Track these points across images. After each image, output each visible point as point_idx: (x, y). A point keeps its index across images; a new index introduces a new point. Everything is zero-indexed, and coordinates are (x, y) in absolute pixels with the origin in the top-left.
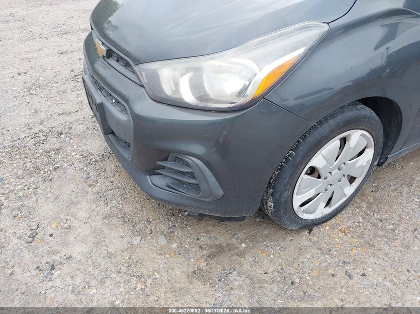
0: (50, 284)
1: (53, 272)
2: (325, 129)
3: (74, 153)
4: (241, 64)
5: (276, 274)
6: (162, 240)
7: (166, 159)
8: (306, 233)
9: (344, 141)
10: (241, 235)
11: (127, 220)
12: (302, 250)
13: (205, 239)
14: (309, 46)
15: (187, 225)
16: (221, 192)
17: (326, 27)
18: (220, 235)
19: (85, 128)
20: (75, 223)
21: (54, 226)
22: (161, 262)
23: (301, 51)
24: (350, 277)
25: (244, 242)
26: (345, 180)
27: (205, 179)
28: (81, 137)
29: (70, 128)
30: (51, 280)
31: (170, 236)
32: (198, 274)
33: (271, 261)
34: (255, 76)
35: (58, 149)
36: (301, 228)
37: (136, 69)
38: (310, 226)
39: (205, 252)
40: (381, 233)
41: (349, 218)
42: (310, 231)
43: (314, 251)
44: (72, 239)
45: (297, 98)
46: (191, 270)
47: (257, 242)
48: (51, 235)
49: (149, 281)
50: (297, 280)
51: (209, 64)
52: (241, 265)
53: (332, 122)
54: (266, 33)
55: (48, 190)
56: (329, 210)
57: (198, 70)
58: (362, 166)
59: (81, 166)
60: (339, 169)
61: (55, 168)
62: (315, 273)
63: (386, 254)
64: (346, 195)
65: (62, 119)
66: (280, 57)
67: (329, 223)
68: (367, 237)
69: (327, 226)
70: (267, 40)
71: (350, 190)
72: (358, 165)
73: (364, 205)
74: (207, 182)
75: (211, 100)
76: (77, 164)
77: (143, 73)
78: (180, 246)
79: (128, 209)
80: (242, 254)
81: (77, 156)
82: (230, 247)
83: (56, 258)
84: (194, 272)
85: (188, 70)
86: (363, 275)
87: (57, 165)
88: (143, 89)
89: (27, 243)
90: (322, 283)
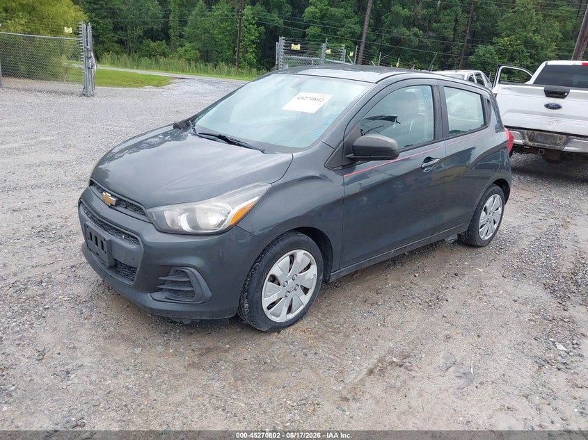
0: (69, 382)
1: (70, 375)
2: (277, 248)
3: (60, 297)
4: (221, 207)
5: (253, 359)
6: (160, 349)
7: (167, 275)
8: (276, 334)
9: (292, 257)
10: (225, 340)
11: (125, 339)
12: (272, 344)
13: (195, 345)
14: (261, 196)
15: (179, 338)
16: (210, 294)
17: (270, 185)
18: (208, 342)
19: (66, 277)
20: (78, 345)
21: (59, 348)
22: (162, 362)
23: (256, 199)
24: (306, 355)
25: (228, 344)
26: (300, 290)
27: (199, 284)
28: (64, 284)
29: (50, 278)
30: (68, 380)
31: (167, 346)
32: (192, 365)
33: (249, 352)
34: (228, 213)
35: (43, 294)
36: (271, 329)
37: (147, 211)
38: (278, 328)
39: (197, 353)
40: (330, 330)
41: (308, 323)
42: (279, 332)
43: (281, 344)
44: (79, 355)
45: (260, 230)
46: (186, 363)
47: (238, 343)
48: (59, 354)
49: (154, 373)
50: (269, 361)
51: (200, 206)
52: (226, 357)
53: (282, 244)
54: (235, 188)
55: (44, 325)
56: (291, 316)
57: (192, 211)
58: (310, 279)
59: (72, 305)
60: (293, 280)
61: (45, 308)
62: (282, 356)
63: (333, 341)
64: (303, 304)
65: (38, 271)
66: (244, 202)
67: (293, 327)
68: (320, 333)
69: (291, 329)
70: (236, 193)
71: (305, 299)
72: (307, 277)
73: (320, 315)
74: (200, 286)
75: (201, 229)
76: (66, 304)
77: (153, 214)
78: (176, 350)
79: (126, 332)
80: (226, 351)
81: (65, 299)
82: (216, 348)
83: (70, 367)
84: (190, 365)
85: (186, 210)
86: (316, 353)
87: (47, 306)
88: (151, 225)
89: (37, 360)
90: (286, 361)
